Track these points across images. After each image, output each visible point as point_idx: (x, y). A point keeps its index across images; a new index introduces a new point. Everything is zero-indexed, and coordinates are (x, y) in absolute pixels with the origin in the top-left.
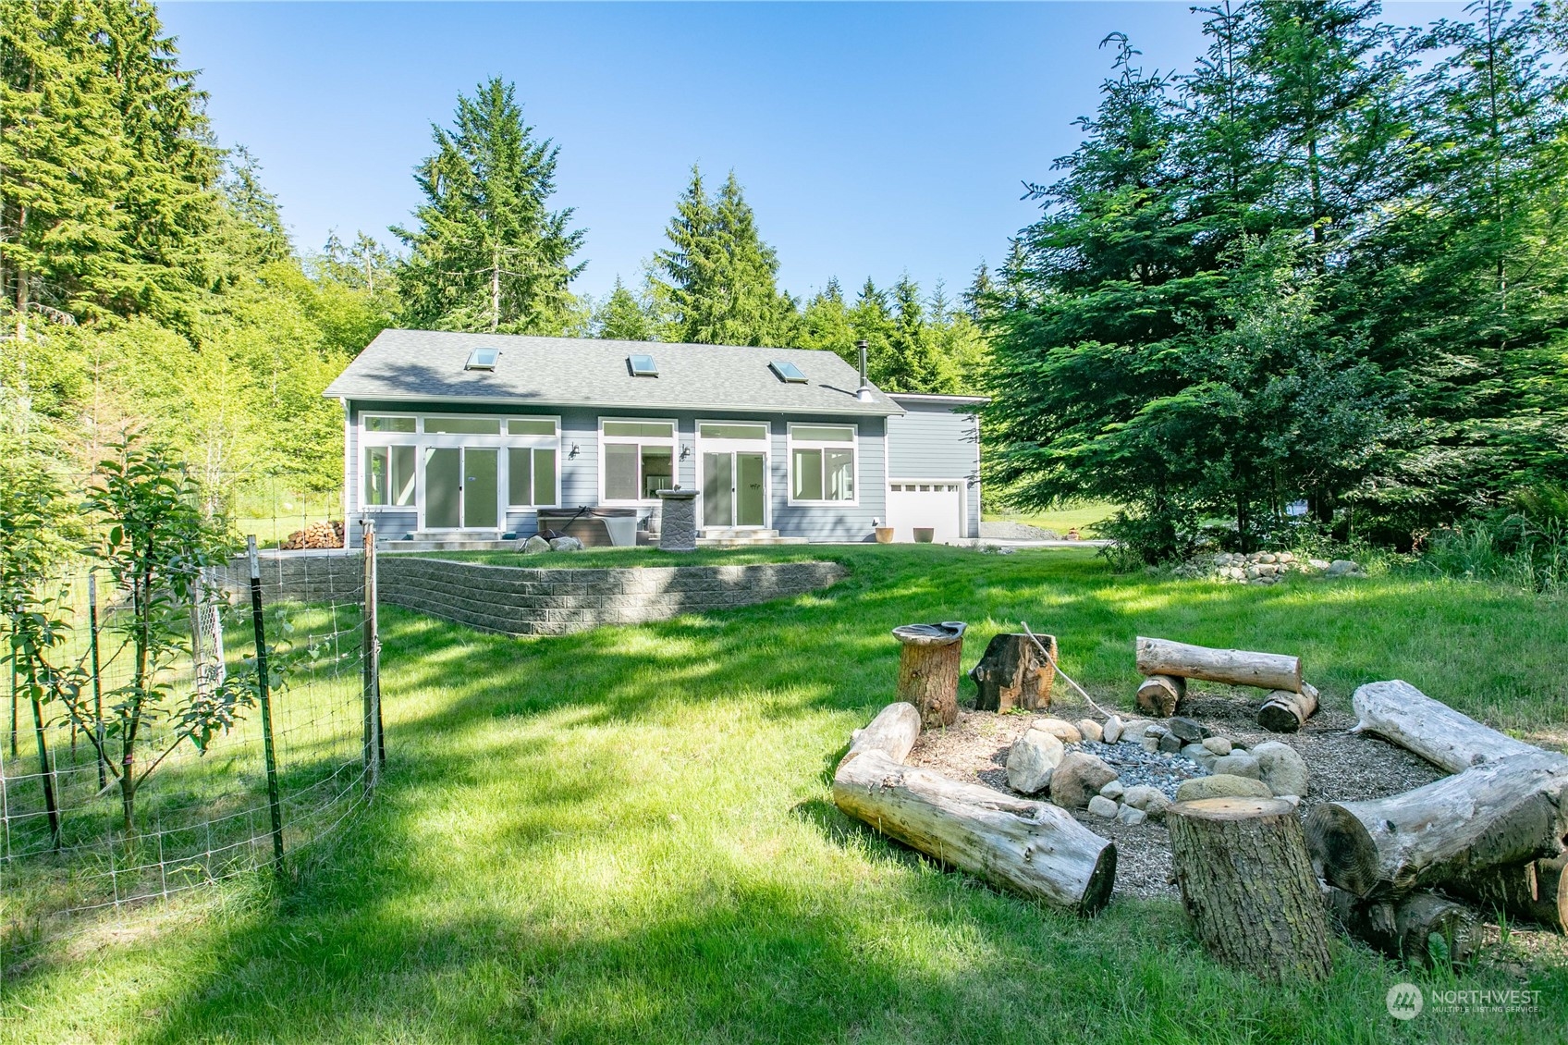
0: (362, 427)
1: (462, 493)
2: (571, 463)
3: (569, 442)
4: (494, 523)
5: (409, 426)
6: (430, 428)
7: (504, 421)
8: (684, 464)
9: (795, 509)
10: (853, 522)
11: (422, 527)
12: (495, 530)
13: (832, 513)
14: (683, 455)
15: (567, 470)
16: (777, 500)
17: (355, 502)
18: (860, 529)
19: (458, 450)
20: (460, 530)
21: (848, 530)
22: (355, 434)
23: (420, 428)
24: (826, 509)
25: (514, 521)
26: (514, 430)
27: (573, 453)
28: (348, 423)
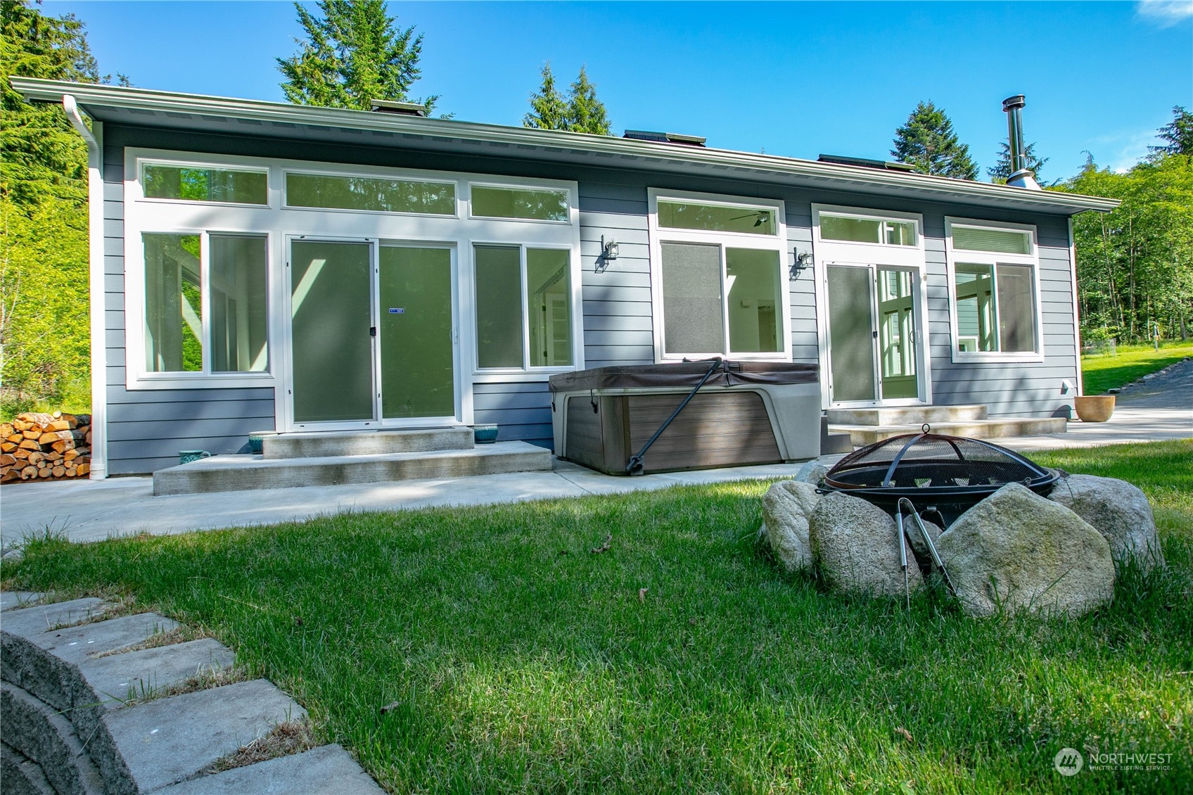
0: (133, 189)
1: (377, 342)
2: (601, 278)
3: (596, 234)
4: (447, 407)
5: (252, 190)
6: (300, 195)
7: (464, 188)
8: (798, 285)
9: (962, 367)
10: (1038, 385)
11: (286, 424)
12: (451, 421)
13: (1009, 374)
14: (797, 268)
15: (594, 292)
16: (937, 351)
17: (118, 365)
18: (1046, 400)
19: (365, 246)
20: (373, 424)
21: (1032, 400)
22: (115, 203)
23: (276, 193)
24: (1003, 366)
25: (492, 400)
26: (487, 205)
27: (604, 258)
28: (95, 175)
